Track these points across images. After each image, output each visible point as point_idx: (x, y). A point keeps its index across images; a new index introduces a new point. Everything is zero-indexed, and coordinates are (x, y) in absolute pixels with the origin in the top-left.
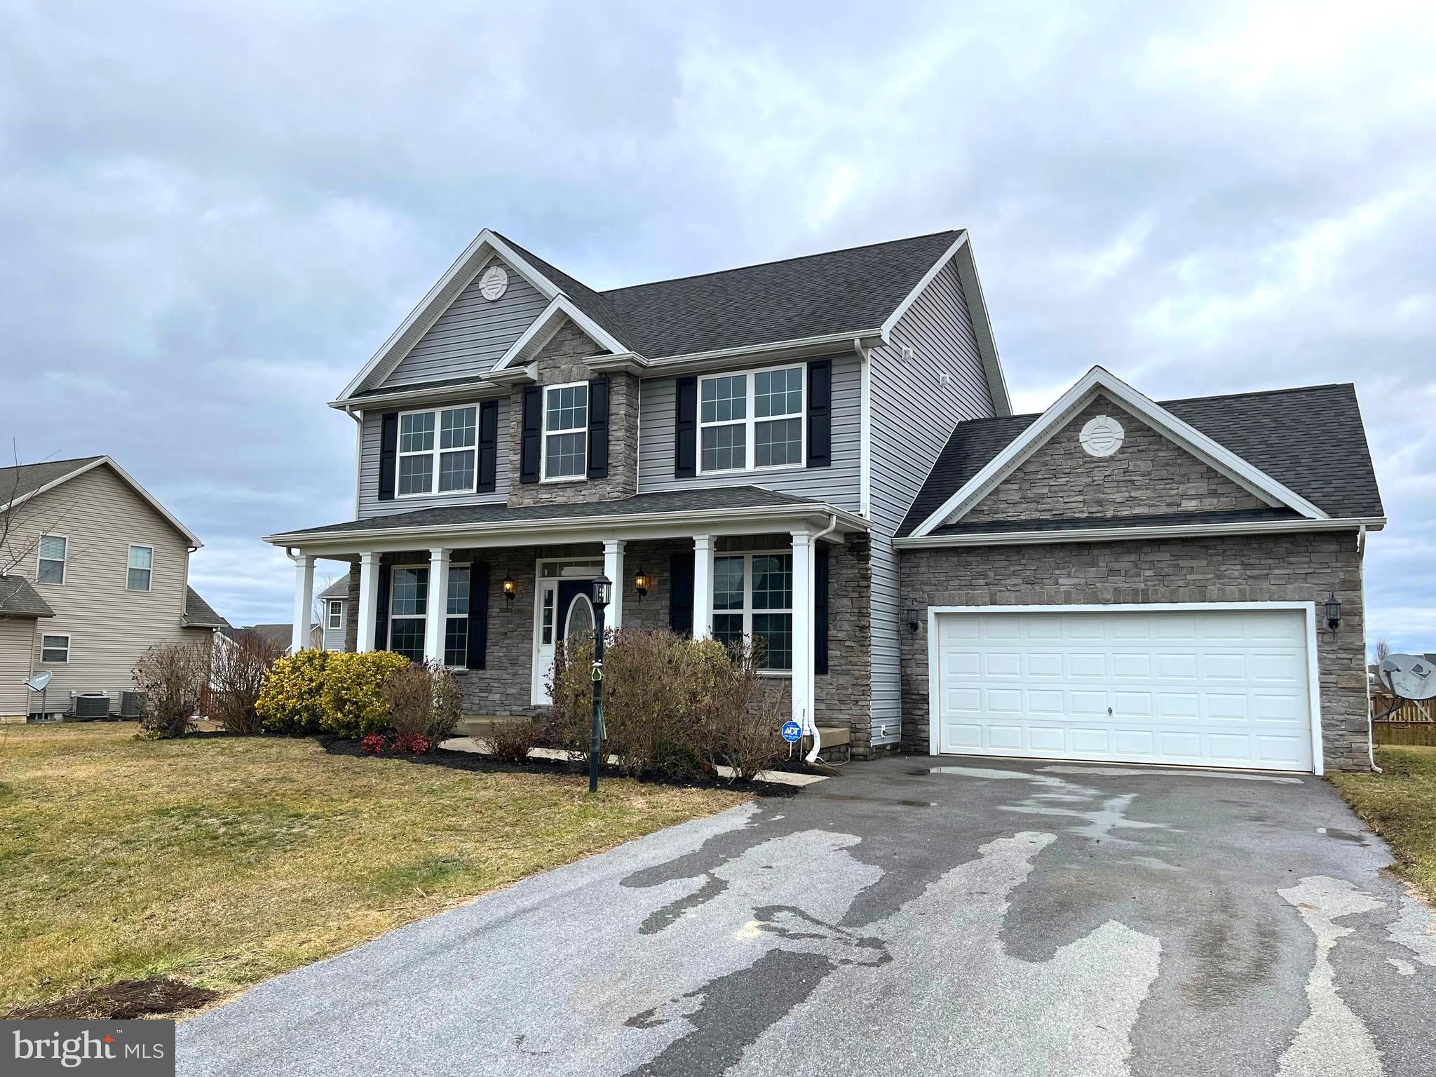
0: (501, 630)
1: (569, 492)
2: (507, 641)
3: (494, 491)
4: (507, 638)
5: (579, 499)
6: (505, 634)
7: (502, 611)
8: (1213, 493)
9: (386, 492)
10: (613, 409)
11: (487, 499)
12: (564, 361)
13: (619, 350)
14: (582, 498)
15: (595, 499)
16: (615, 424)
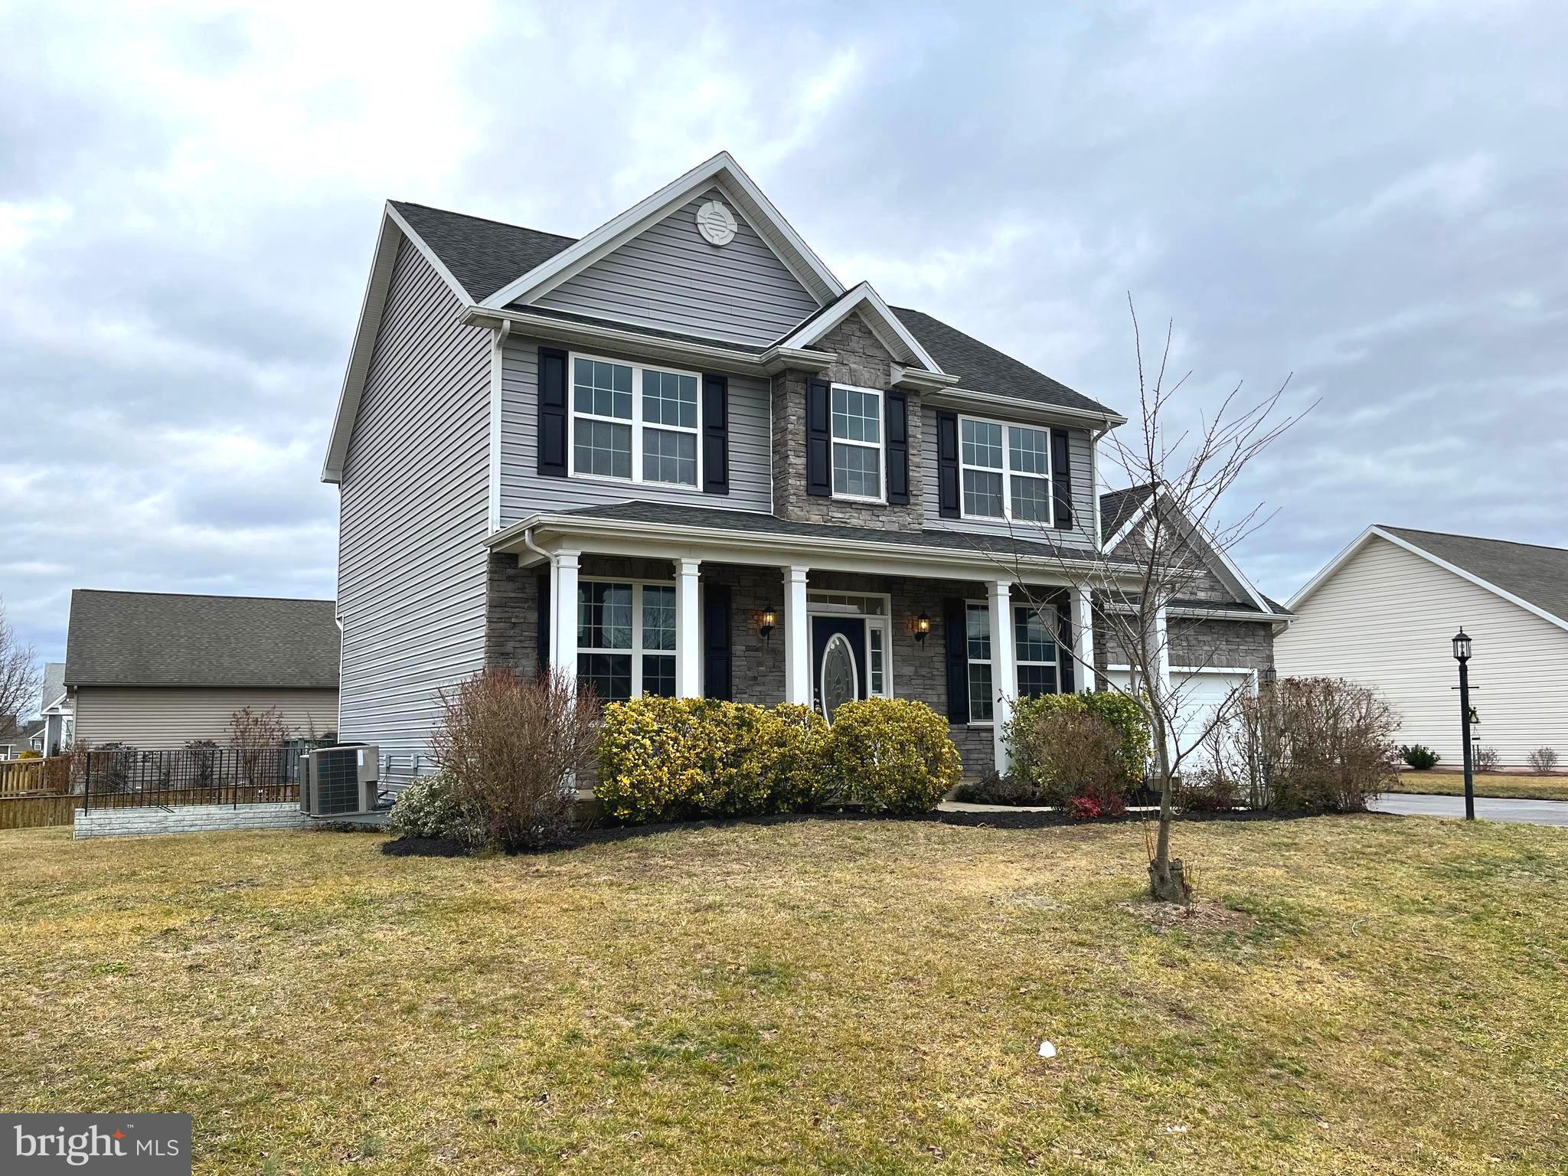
0: (750, 674)
1: (865, 515)
2: (759, 688)
3: (727, 494)
4: (758, 684)
5: (878, 526)
6: (755, 678)
7: (749, 649)
8: (1212, 589)
9: (551, 463)
10: (911, 431)
11: (715, 502)
12: (852, 360)
13: (933, 368)
14: (880, 524)
15: (895, 528)
16: (914, 448)
